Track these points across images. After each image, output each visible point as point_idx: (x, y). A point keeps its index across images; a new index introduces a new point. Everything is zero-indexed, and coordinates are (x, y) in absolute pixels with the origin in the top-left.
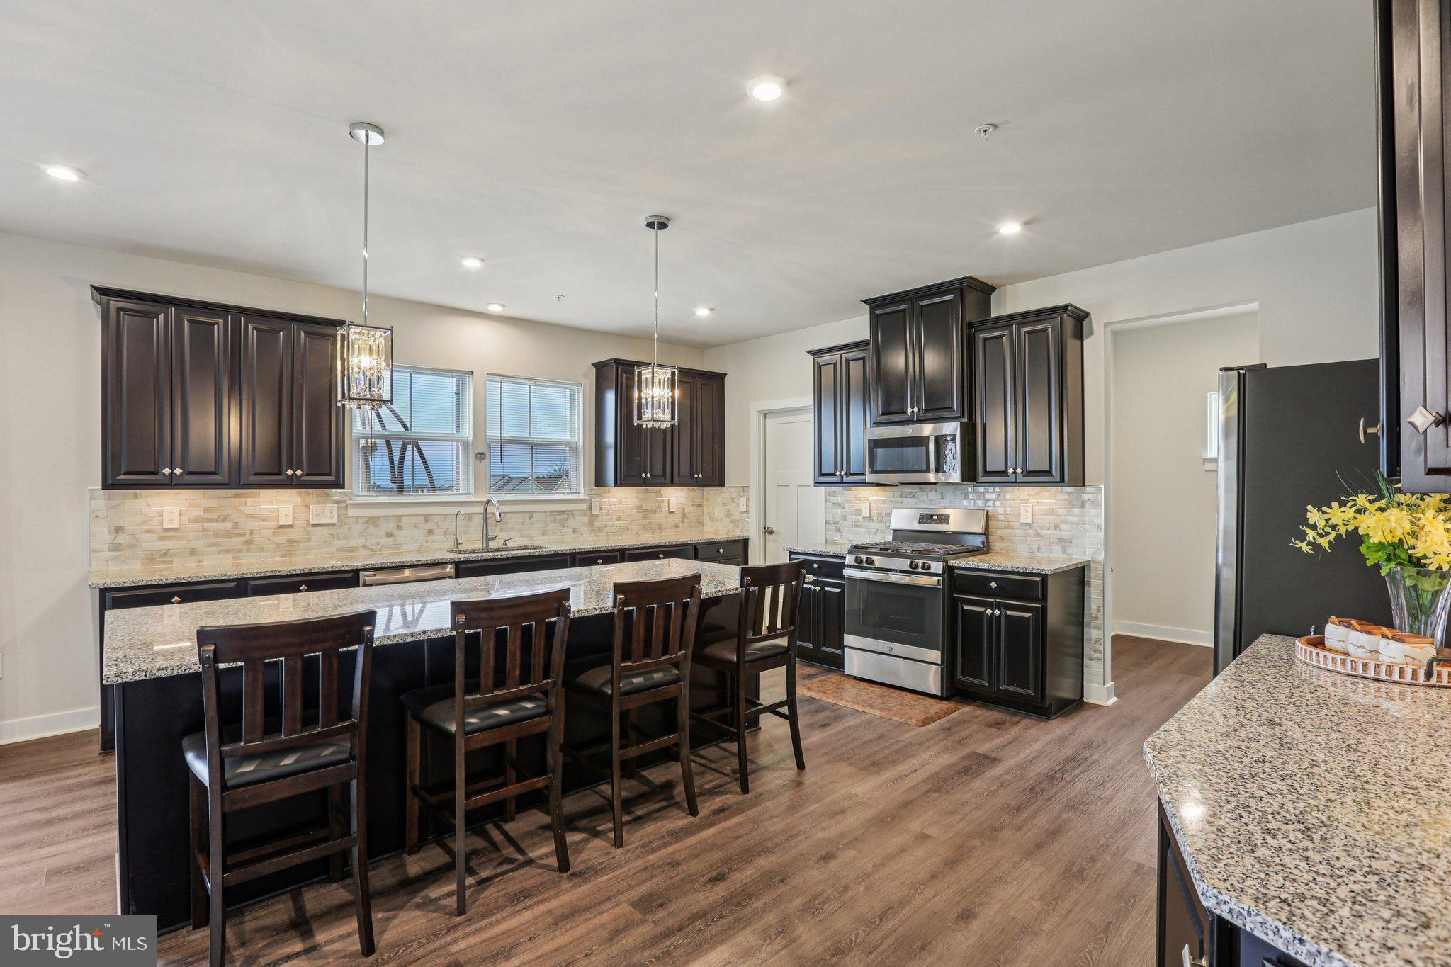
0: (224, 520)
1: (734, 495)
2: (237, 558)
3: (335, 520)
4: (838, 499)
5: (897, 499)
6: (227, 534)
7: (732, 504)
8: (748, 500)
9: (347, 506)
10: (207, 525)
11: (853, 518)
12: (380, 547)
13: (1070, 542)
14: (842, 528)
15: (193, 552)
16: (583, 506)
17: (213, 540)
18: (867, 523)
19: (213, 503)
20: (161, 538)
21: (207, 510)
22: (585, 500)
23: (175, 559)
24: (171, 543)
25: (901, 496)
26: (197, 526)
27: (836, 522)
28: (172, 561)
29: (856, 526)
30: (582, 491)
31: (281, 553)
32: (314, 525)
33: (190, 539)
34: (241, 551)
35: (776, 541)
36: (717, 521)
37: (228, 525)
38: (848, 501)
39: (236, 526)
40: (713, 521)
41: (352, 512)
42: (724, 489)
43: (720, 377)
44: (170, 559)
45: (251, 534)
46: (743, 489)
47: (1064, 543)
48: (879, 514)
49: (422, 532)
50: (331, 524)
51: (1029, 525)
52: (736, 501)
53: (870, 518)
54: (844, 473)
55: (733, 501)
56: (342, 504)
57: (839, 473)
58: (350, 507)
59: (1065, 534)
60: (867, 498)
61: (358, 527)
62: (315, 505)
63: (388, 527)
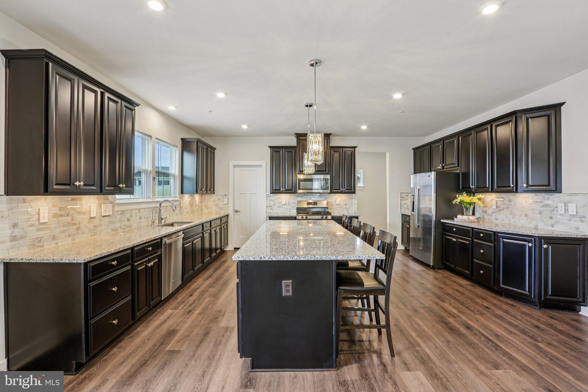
0: (68, 215)
1: (220, 197)
2: (73, 239)
3: (111, 214)
4: (272, 198)
6: (69, 224)
7: (219, 201)
8: (228, 199)
9: (114, 204)
10: (60, 219)
11: (278, 205)
12: (125, 227)
13: (349, 208)
14: (273, 208)
15: (54, 238)
16: (178, 203)
17: (63, 229)
18: (284, 206)
19: (63, 204)
20: (39, 230)
21: (61, 209)
22: (179, 200)
23: (45, 243)
24: (42, 232)
25: (297, 197)
26: (56, 219)
27: (270, 206)
28: (44, 245)
29: (279, 207)
30: (178, 196)
31: (91, 234)
32: (104, 216)
33: (52, 229)
34: (75, 235)
35: (239, 215)
36: (210, 208)
37: (69, 219)
38: (276, 199)
39: (73, 219)
40: (207, 208)
41: (117, 208)
42: (214, 195)
43: (214, 149)
44: (43, 244)
45: (79, 224)
46: (226, 195)
47: (347, 209)
48: (289, 203)
49: (138, 218)
50: (109, 216)
51: (338, 204)
52: (221, 200)
53: (285, 205)
54: (284, 189)
55: (219, 200)
56: (113, 204)
57: (282, 189)
58: (116, 205)
59: (347, 207)
60: (284, 198)
61: (118, 217)
62: (104, 205)
63: (128, 216)
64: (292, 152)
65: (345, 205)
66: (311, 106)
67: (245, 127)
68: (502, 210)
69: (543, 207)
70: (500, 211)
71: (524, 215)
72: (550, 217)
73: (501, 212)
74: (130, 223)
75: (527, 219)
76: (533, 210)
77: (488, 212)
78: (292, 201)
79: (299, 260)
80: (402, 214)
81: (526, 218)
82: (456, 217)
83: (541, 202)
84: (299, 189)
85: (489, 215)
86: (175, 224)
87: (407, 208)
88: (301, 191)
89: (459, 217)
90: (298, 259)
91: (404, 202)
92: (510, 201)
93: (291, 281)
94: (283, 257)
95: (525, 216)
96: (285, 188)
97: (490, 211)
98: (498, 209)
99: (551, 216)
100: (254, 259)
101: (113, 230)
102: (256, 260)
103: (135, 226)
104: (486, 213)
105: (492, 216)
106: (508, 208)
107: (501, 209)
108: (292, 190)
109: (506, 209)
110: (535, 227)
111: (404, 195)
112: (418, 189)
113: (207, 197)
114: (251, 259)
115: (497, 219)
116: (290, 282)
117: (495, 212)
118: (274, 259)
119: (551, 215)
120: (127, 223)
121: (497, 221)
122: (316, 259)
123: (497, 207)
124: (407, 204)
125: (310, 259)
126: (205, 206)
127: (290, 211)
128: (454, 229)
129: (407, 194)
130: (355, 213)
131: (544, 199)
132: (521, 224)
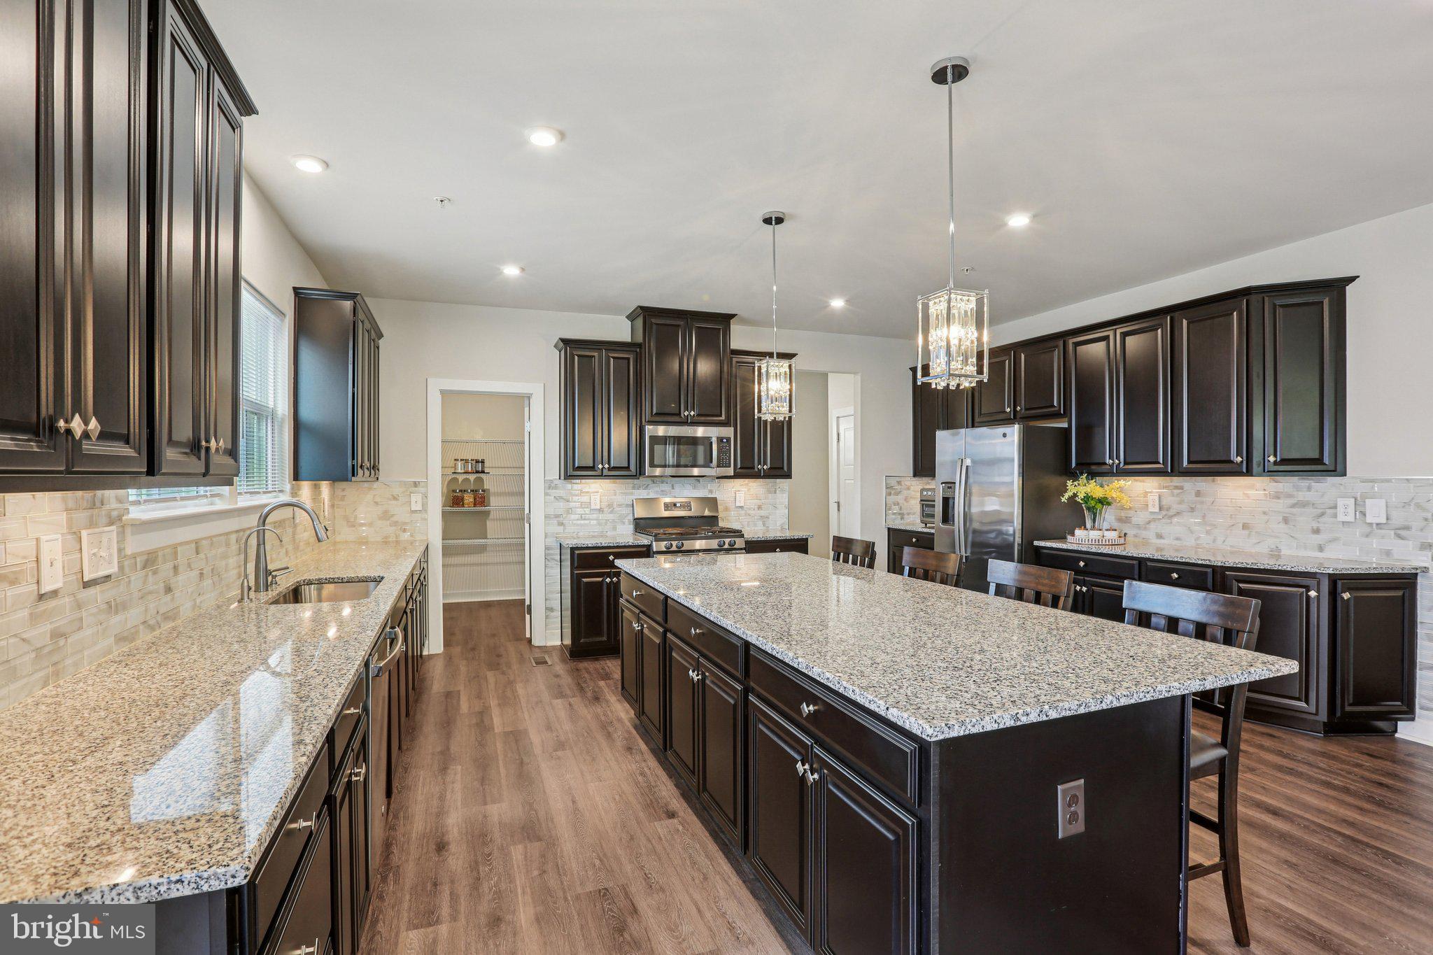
1: (397, 490)
3: (113, 569)
4: (560, 492)
5: (628, 491)
7: (394, 502)
8: (425, 497)
9: (124, 527)
11: (581, 511)
12: (159, 618)
13: (767, 517)
14: (566, 522)
18: (597, 515)
22: (291, 502)
25: (634, 488)
27: (557, 516)
29: (585, 517)
30: (290, 487)
38: (573, 494)
42: (376, 485)
43: (380, 337)
46: (416, 484)
47: (764, 519)
48: (610, 506)
49: (195, 573)
50: (108, 577)
51: (741, 507)
52: (400, 499)
53: (601, 510)
54: (607, 466)
55: (395, 498)
56: (119, 524)
57: (600, 466)
58: (128, 530)
59: (762, 513)
60: (597, 491)
61: (136, 578)
62: (90, 531)
63: (165, 568)
64: (628, 359)
65: (760, 508)
66: (779, 221)
67: (511, 271)
68: (1175, 515)
69: (1293, 506)
70: (1171, 517)
71: (1241, 525)
72: (1313, 529)
73: (1175, 520)
74: (173, 599)
75: (1249, 535)
76: (1265, 513)
77: (1135, 520)
78: (619, 499)
79: (1118, 705)
80: (889, 529)
81: (1246, 532)
82: (1073, 534)
83: (1290, 496)
84: (652, 465)
85: (1138, 526)
86: (307, 587)
87: (900, 514)
88: (658, 471)
89: (1078, 532)
90: (1116, 704)
91: (892, 499)
92: (1198, 494)
93: (1082, 781)
94: (1077, 702)
95: (1243, 529)
96: (609, 463)
97: (1139, 518)
98: (1164, 513)
99: (1315, 528)
100: (995, 727)
101: (120, 639)
102: (1001, 726)
103: (186, 611)
104: (1130, 523)
105: (1145, 529)
106: (1192, 510)
107: (1172, 512)
108: (628, 468)
109: (1189, 514)
110: (1271, 551)
111: (893, 482)
112: (967, 466)
113: (349, 490)
114: (989, 728)
115: (1160, 536)
116: (1079, 786)
117: (1154, 520)
118: (1054, 715)
119: (1315, 525)
120: (165, 603)
121: (1162, 541)
122: (1157, 696)
123: (1161, 509)
124: (898, 504)
125: (1144, 700)
126: (346, 518)
127: (614, 528)
128: (1082, 564)
129: (898, 479)
130: (782, 529)
131: (1298, 489)
132: (1231, 546)
